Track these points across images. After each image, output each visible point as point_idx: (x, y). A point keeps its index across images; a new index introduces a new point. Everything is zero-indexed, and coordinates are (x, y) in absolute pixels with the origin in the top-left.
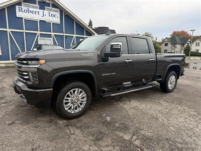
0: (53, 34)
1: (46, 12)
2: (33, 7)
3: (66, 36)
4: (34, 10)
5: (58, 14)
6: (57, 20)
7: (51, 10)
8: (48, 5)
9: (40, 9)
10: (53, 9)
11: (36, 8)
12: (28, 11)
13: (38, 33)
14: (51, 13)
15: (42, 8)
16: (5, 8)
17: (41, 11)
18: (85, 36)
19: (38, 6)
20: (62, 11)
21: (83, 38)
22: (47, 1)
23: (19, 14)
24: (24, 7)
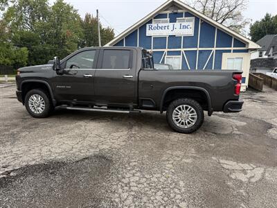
0: (182, 50)
1: (177, 24)
2: (163, 22)
3: (200, 51)
4: (164, 25)
5: (192, 24)
6: (190, 32)
7: (183, 21)
8: (181, 15)
9: (170, 22)
10: (186, 18)
11: (166, 22)
12: (157, 28)
13: (166, 50)
14: (183, 24)
15: (173, 20)
16: (137, 30)
17: (171, 25)
18: (232, 48)
19: (168, 19)
20: (197, 18)
21: (229, 51)
22: (179, 11)
23: (149, 33)
24: (154, 25)
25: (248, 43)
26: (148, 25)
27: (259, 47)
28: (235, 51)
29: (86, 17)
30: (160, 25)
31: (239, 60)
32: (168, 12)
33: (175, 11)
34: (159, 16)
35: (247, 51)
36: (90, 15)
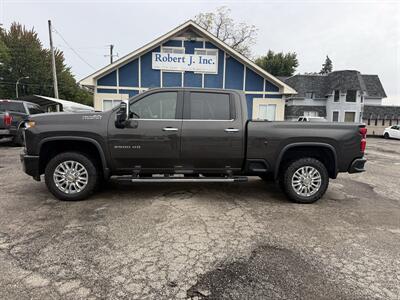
1: (196, 57)
2: (176, 52)
4: (177, 56)
5: (215, 59)
6: (213, 69)
7: (204, 53)
8: (200, 45)
9: (187, 52)
10: (208, 50)
11: (181, 52)
12: (168, 59)
14: (204, 57)
15: (190, 51)
17: (188, 56)
18: (264, 93)
19: (183, 48)
20: (222, 52)
21: (261, 96)
22: (198, 39)
23: (156, 65)
24: (163, 54)
25: (283, 87)
26: (154, 54)
27: (295, 92)
28: (267, 96)
29: (13, 28)
30: (172, 55)
31: (272, 108)
32: (183, 39)
33: (193, 39)
34: (169, 42)
35: (280, 96)
36: (19, 27)
